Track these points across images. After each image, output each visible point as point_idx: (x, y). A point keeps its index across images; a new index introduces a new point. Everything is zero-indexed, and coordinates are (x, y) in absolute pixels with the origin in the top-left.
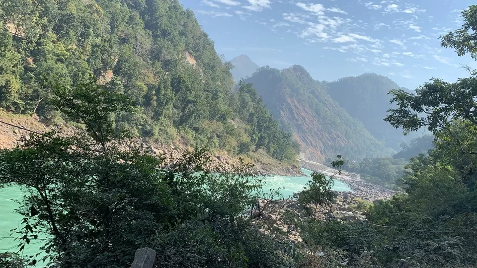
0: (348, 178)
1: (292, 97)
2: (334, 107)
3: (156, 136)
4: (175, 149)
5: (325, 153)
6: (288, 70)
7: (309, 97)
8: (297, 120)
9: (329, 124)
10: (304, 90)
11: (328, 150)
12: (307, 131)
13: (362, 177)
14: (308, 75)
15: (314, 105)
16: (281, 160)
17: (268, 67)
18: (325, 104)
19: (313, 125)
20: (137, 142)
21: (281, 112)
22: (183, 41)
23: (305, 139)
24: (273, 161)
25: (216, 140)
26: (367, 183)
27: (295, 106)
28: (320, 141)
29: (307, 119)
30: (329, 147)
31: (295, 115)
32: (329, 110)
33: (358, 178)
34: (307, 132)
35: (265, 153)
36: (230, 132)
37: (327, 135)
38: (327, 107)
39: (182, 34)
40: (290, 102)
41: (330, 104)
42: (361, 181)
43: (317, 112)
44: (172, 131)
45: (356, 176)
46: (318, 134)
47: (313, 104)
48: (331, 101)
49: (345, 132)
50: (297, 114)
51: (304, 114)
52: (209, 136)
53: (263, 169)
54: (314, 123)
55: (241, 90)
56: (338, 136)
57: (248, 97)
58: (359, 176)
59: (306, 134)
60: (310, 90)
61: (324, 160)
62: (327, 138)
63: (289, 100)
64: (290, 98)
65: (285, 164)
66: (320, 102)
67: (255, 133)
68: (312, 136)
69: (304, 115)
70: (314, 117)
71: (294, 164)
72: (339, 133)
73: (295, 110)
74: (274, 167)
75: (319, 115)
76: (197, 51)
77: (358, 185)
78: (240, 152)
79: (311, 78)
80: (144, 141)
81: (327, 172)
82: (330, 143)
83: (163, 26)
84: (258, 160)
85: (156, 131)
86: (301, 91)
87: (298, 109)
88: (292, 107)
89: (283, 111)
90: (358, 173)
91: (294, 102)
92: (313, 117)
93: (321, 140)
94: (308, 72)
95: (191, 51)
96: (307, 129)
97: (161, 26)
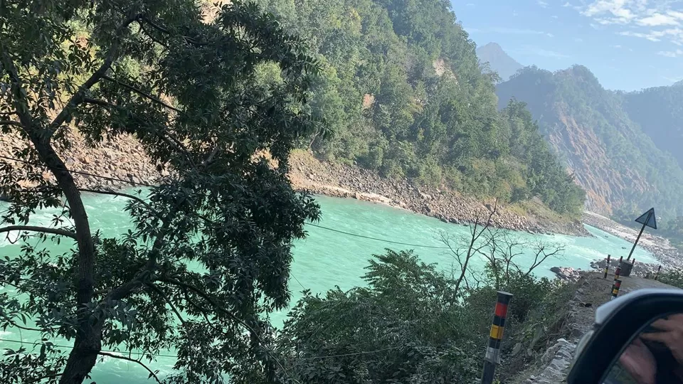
0: (650, 243)
1: (569, 114)
2: (632, 132)
3: (422, 177)
4: (441, 193)
5: (612, 200)
6: (565, 72)
7: (595, 116)
8: (574, 150)
9: (623, 158)
10: (587, 105)
11: (619, 197)
12: (588, 166)
13: (672, 243)
14: (595, 81)
15: (602, 129)
16: (561, 212)
17: (534, 67)
18: (618, 126)
19: (598, 158)
20: (402, 183)
21: (551, 136)
22: (440, 45)
23: (583, 179)
24: (551, 214)
25: (485, 184)
26: (680, 253)
27: (572, 128)
28: (606, 183)
29: (589, 149)
30: (619, 192)
31: (572, 142)
32: (625, 136)
33: (667, 244)
34: (587, 168)
35: (540, 202)
36: (503, 173)
37: (619, 175)
38: (622, 132)
39: (438, 36)
40: (565, 122)
41: (627, 127)
42: (670, 250)
43: (606, 139)
44: (437, 170)
45: (662, 240)
46: (604, 172)
47: (600, 127)
48: (629, 122)
49: (646, 172)
50: (575, 141)
51: (585, 141)
52: (479, 178)
53: (538, 223)
54: (600, 156)
55: (512, 112)
56: (635, 177)
57: (520, 124)
58: (667, 241)
59: (585, 170)
60: (598, 105)
61: (611, 212)
62: (618, 179)
63: (564, 120)
64: (564, 115)
65: (566, 218)
66: (611, 124)
67: (532, 176)
68: (595, 174)
69: (585, 143)
70: (601, 146)
71: (576, 218)
72: (637, 173)
73: (571, 134)
74: (553, 222)
75: (608, 144)
76: (455, 58)
77: (667, 255)
78: (513, 200)
79: (600, 85)
80: (409, 181)
81: (618, 232)
82: (621, 188)
83: (417, 27)
84: (532, 211)
85: (422, 172)
86: (583, 106)
87: (577, 132)
88: (568, 129)
89: (554, 135)
90: (666, 237)
91: (571, 122)
92: (598, 146)
93: (609, 181)
94: (595, 76)
95: (448, 59)
96: (588, 164)
97: (414, 27)
